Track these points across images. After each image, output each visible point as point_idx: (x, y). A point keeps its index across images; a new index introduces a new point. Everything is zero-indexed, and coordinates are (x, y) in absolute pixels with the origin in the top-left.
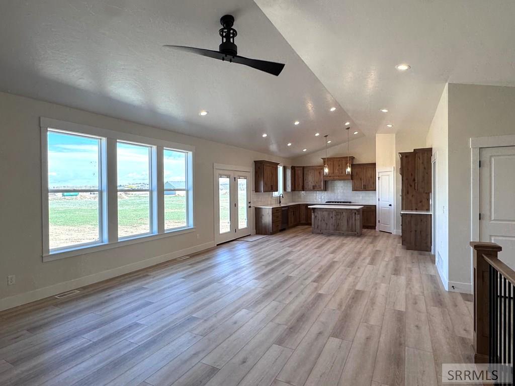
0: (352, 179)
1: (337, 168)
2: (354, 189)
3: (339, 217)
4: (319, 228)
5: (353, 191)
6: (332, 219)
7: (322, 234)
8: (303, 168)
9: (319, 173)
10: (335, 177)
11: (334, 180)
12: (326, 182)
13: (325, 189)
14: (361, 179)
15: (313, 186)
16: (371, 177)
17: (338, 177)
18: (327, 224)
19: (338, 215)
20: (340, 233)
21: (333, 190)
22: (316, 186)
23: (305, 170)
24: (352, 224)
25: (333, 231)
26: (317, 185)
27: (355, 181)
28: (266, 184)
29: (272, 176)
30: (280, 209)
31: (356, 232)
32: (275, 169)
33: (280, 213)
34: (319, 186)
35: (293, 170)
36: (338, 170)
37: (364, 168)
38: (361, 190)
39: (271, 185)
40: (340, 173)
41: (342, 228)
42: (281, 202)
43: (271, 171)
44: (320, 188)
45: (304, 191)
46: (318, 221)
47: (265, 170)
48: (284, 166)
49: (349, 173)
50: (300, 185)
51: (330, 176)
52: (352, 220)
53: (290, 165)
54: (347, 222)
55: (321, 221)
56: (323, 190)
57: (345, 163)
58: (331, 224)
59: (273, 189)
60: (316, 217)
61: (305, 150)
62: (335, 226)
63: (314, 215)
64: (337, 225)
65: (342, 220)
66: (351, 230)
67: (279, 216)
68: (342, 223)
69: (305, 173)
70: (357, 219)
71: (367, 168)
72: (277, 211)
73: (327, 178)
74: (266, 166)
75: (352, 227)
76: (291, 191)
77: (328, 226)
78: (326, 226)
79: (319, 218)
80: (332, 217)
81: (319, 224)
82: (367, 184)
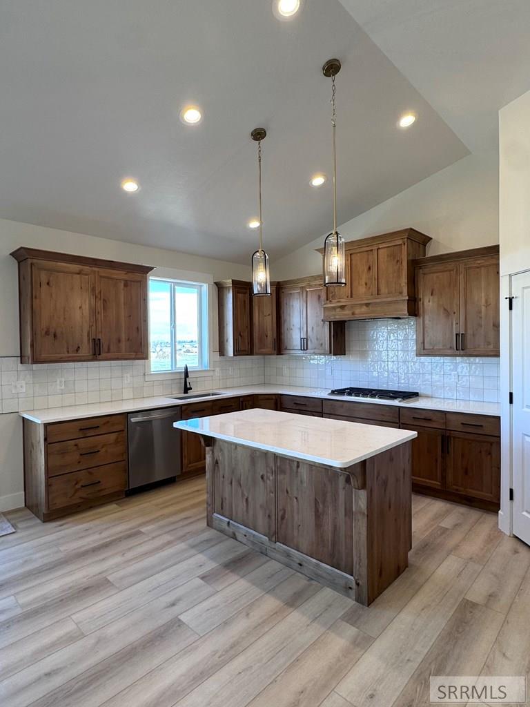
0: (417, 313)
1: (365, 277)
2: (425, 350)
3: (285, 481)
4: (227, 508)
5: (419, 354)
6: (262, 483)
7: (234, 537)
8: (279, 287)
9: (319, 298)
14: (447, 313)
15: (303, 340)
16: (487, 303)
17: (364, 309)
18: (247, 500)
19: (283, 472)
20: (288, 555)
21: (363, 354)
22: (309, 338)
23: (286, 291)
24: (335, 529)
25: (265, 540)
27: (427, 322)
28: (55, 336)
29: (104, 308)
30: (108, 422)
31: (352, 578)
32: (126, 285)
33: (113, 437)
34: (317, 339)
35: (240, 296)
36: (366, 284)
37: (457, 270)
38: (449, 352)
39: (94, 339)
40: (372, 295)
41: (296, 534)
42: (191, 389)
43: (93, 290)
44: (322, 344)
45: (282, 354)
46: (223, 482)
47: (47, 286)
48: (217, 284)
49: (401, 293)
50: (267, 336)
51: (342, 307)
52: (336, 510)
53: (231, 281)
54: (313, 513)
55: (231, 483)
56: (330, 353)
57: (388, 255)
58: (261, 506)
59: (109, 351)
60: (217, 462)
61: (254, 224)
62: (273, 517)
63: (211, 453)
64: (280, 514)
65: (296, 498)
66: (332, 555)
67: (102, 447)
68: (298, 513)
69: (285, 302)
70: (354, 509)
71: (470, 268)
72: (91, 433)
73: (334, 313)
74: (50, 271)
75: (334, 544)
76: (234, 355)
77: (251, 512)
78: (245, 509)
79: (224, 469)
80: (262, 477)
81: (227, 495)
82: (470, 332)
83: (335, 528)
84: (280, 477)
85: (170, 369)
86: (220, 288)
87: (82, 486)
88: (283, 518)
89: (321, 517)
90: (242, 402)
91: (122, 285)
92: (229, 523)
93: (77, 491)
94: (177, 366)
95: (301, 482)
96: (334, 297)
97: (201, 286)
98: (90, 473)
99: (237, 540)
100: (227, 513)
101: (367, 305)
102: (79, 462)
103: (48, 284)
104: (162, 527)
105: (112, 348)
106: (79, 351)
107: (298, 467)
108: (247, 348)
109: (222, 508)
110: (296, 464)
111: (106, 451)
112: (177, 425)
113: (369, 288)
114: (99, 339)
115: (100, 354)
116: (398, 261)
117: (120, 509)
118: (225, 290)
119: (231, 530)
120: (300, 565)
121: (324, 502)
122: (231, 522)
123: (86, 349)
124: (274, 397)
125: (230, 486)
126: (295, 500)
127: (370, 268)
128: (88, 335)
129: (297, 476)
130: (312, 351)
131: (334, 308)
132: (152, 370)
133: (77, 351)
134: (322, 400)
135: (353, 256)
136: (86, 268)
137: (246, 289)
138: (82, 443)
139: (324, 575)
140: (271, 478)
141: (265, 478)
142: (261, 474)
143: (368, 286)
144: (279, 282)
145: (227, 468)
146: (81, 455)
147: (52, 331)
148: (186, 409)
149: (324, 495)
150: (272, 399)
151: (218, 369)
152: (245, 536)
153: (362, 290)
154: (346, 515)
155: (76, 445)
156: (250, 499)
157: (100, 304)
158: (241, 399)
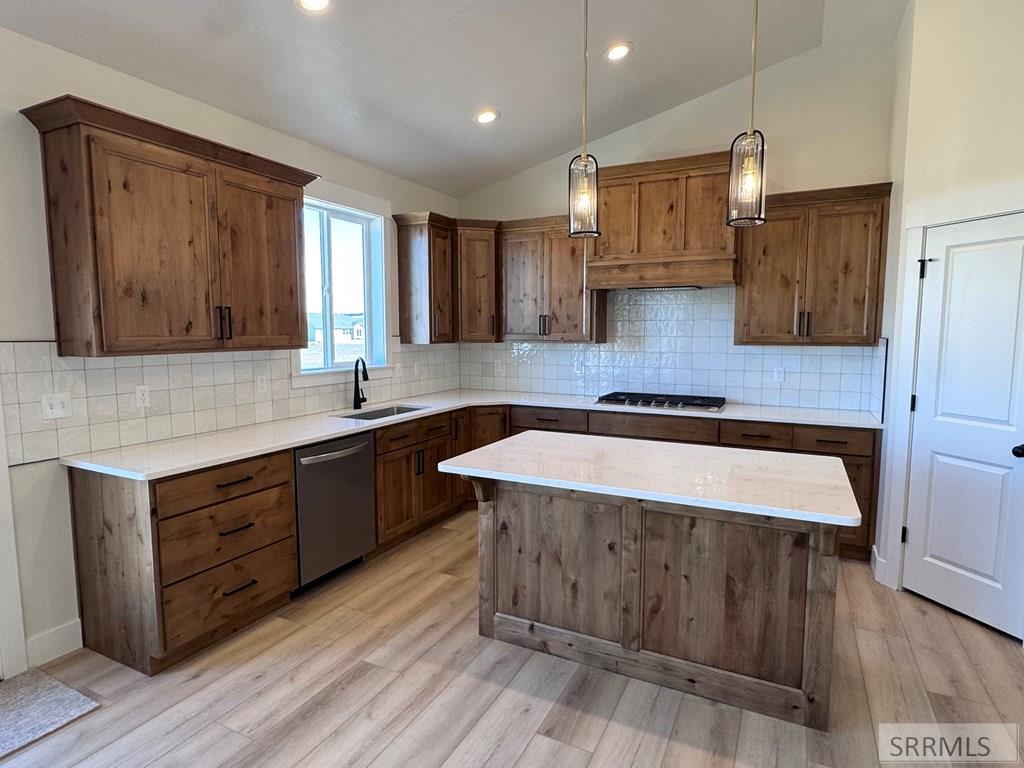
0: (739, 280)
1: (662, 221)
2: (750, 335)
3: (662, 550)
4: (526, 603)
5: (739, 342)
6: (609, 557)
7: (544, 648)
8: (499, 230)
9: (573, 251)
10: (649, 274)
11: (643, 288)
12: (602, 299)
13: (601, 333)
14: (787, 282)
15: (543, 318)
16: (847, 268)
17: (661, 271)
18: (574, 587)
19: (657, 535)
20: (667, 669)
21: (637, 339)
22: (554, 316)
23: (510, 239)
24: (768, 622)
25: (615, 648)
26: (562, 313)
27: (755, 294)
28: (144, 299)
29: (234, 245)
30: (264, 468)
31: (800, 691)
32: (269, 206)
33: (274, 494)
34: (568, 317)
35: (439, 240)
36: (665, 233)
37: (805, 219)
38: (787, 337)
39: (220, 308)
40: (674, 250)
41: (682, 632)
42: (364, 400)
43: (214, 208)
44: (576, 326)
45: (502, 341)
46: (518, 560)
47: (125, 191)
48: (396, 218)
49: (724, 249)
50: (480, 311)
51: (623, 268)
52: (770, 588)
53: (428, 214)
54: (723, 600)
55: (538, 560)
56: (591, 339)
57: (703, 189)
58: (605, 596)
59: (244, 332)
60: (504, 527)
61: (487, 117)
62: (635, 611)
63: (491, 511)
64: (650, 605)
65: (686, 577)
66: (759, 661)
67: (257, 516)
68: (689, 598)
69: (509, 256)
70: (809, 587)
71: (825, 216)
72: (236, 491)
73: (607, 275)
74: (128, 159)
75: (764, 642)
76: (431, 342)
77: (582, 606)
78: (569, 600)
79: (522, 538)
80: (611, 547)
81: (527, 580)
82: (820, 309)
83: (767, 619)
84: (652, 545)
85: (323, 366)
86: (402, 227)
87: (224, 594)
88: (655, 611)
89: (739, 603)
90: (456, 419)
91: (263, 203)
92: (532, 627)
93: (216, 604)
94: (336, 361)
95: (699, 549)
96: (607, 250)
97: (369, 220)
98: (237, 568)
99: (550, 654)
100: (528, 611)
101: (666, 265)
102: (218, 550)
103: (125, 186)
104: (402, 649)
105: (249, 326)
106: (192, 332)
107: (692, 525)
108: (448, 330)
109: (515, 603)
110: (687, 522)
111: (263, 523)
112: (444, 467)
113: (670, 239)
114: (229, 308)
115: (231, 338)
116: (720, 199)
117: (296, 626)
118: (413, 230)
119: (539, 640)
120: (692, 681)
121: (746, 580)
122: (536, 624)
123: (203, 329)
124: (500, 410)
125: (534, 565)
126: (684, 580)
127: (671, 207)
128: (207, 300)
129: (689, 541)
130: (559, 336)
131: (608, 269)
132: (302, 367)
133: (187, 330)
134: (588, 413)
135: (643, 186)
136: (199, 163)
137: (446, 230)
138: (223, 512)
139: (743, 692)
140: (633, 547)
141: (617, 548)
142: (608, 542)
143: (668, 236)
144: (500, 223)
145: (528, 536)
146: (222, 534)
147: (138, 288)
148: (382, 437)
149: (748, 567)
150: (497, 413)
151: (398, 366)
152: (570, 645)
153: (656, 241)
154: (791, 596)
155: (211, 517)
156: (582, 584)
157: (227, 237)
158: (454, 415)
